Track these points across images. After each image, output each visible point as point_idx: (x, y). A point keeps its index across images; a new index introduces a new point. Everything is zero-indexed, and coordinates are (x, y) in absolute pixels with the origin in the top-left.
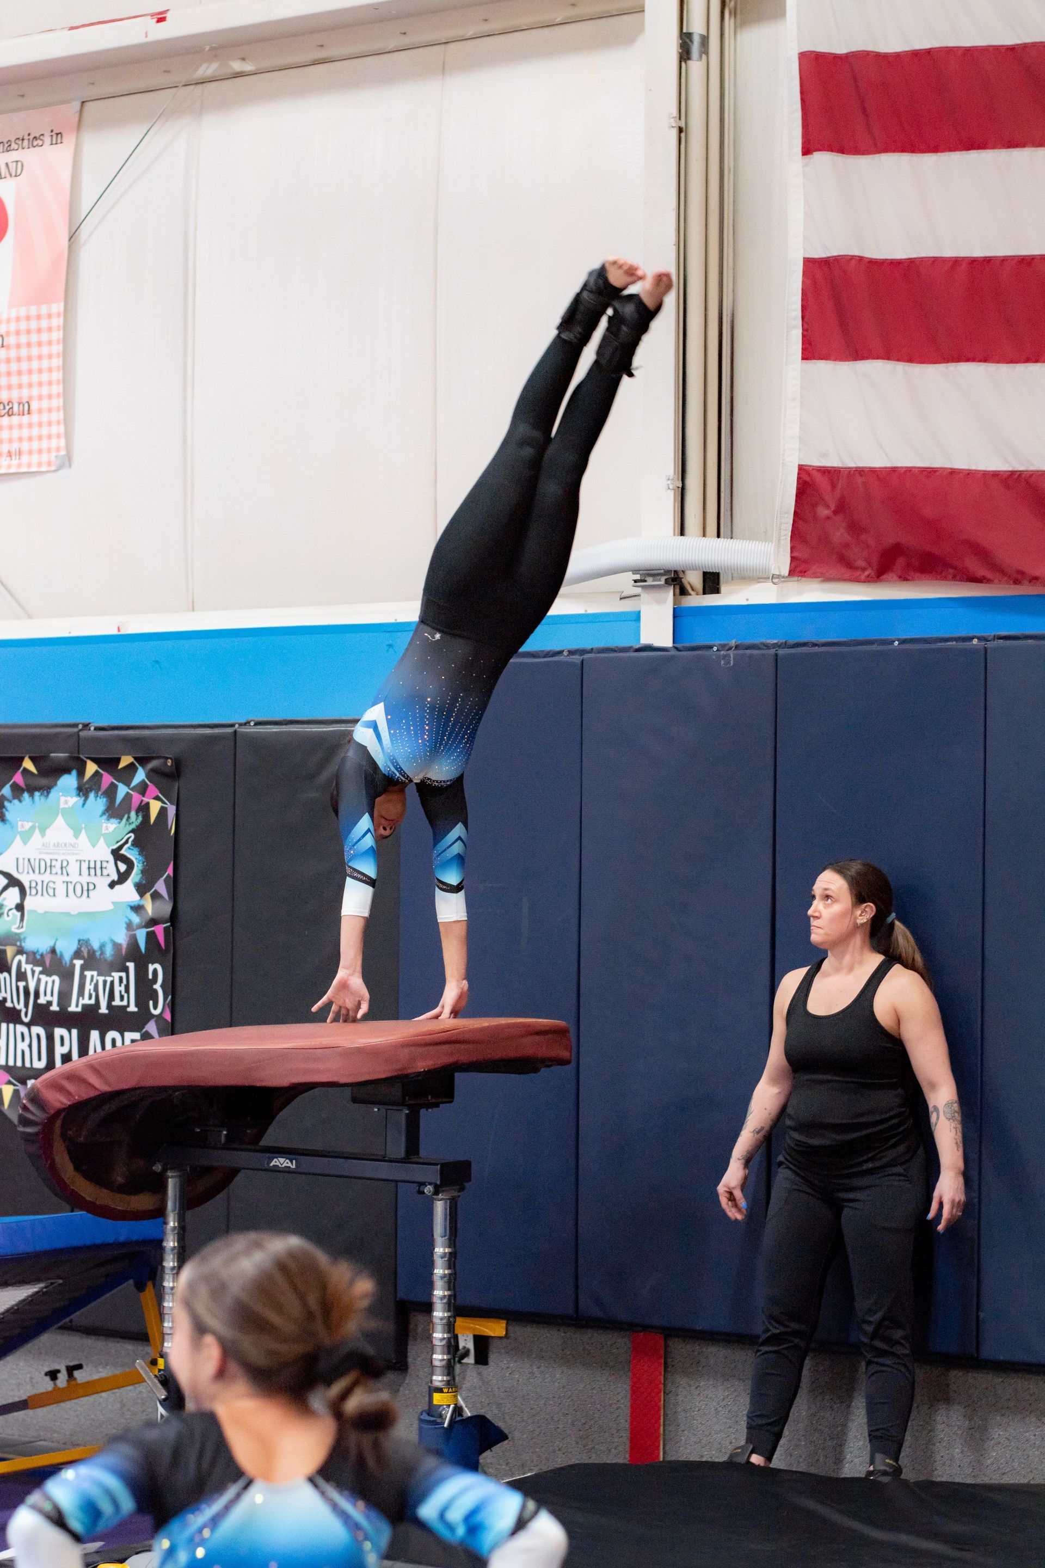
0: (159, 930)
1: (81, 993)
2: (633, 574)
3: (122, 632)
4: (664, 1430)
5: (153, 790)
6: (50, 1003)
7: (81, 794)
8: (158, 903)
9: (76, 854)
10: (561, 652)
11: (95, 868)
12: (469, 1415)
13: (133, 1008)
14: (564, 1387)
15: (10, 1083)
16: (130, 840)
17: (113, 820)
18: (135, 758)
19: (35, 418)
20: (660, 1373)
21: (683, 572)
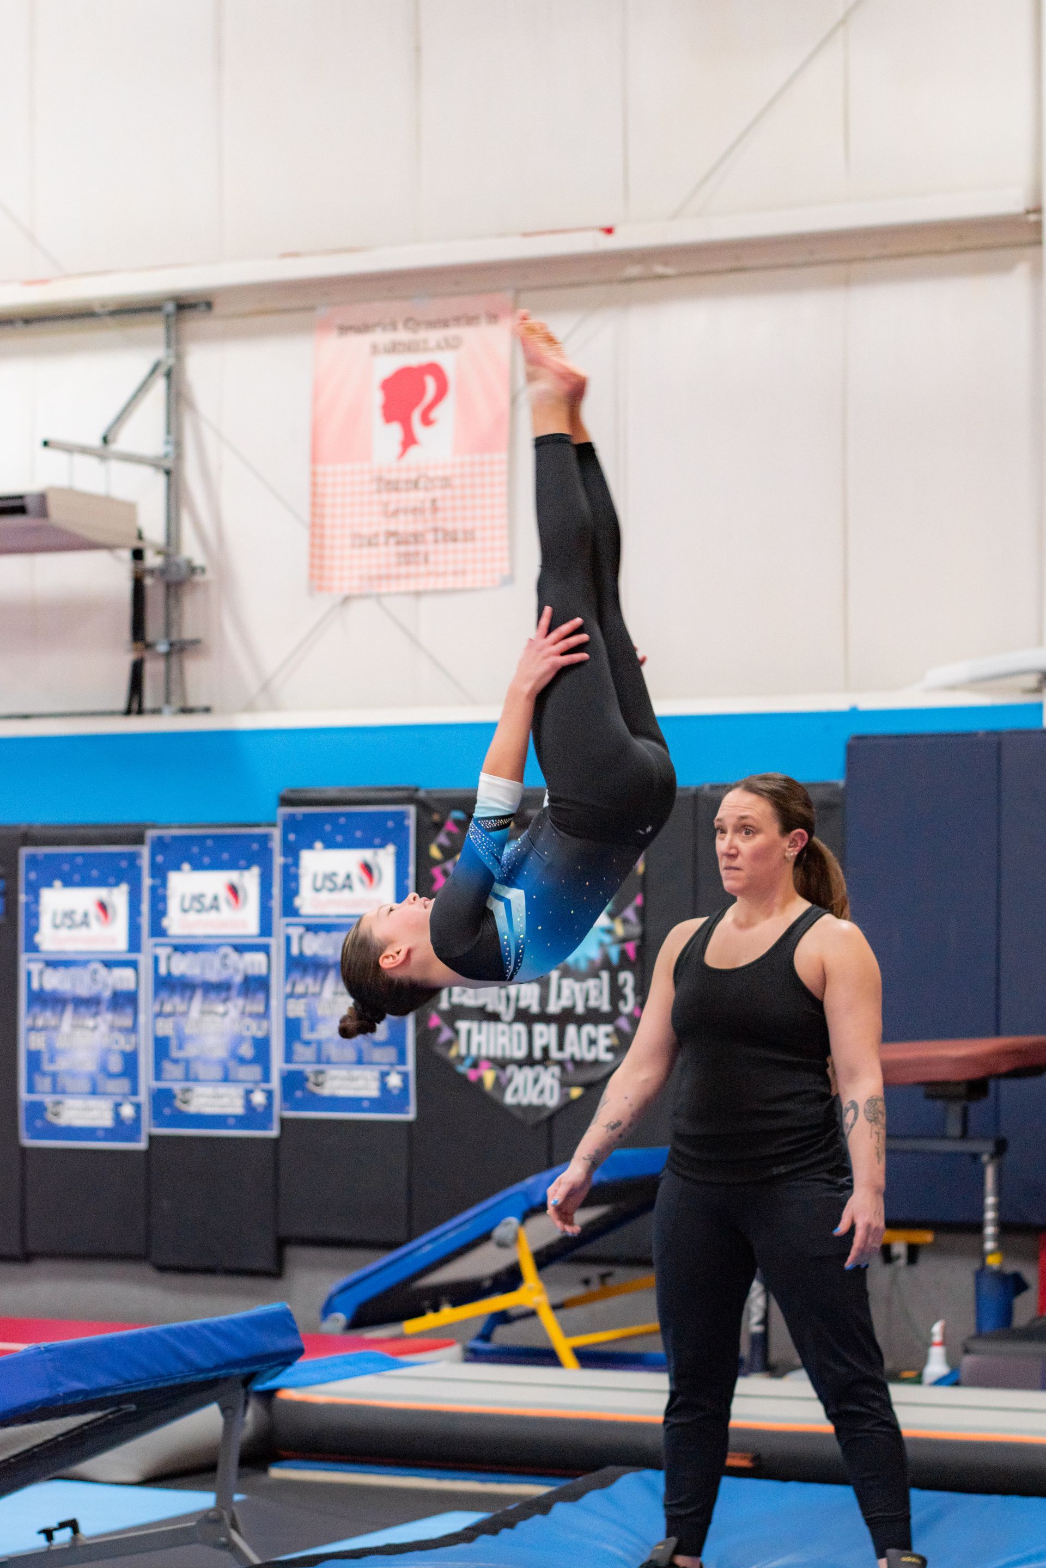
0: (631, 948)
1: (559, 996)
2: (1038, 674)
6: (529, 1007)
8: (628, 925)
13: (606, 1007)
15: (491, 1068)
19: (479, 544)
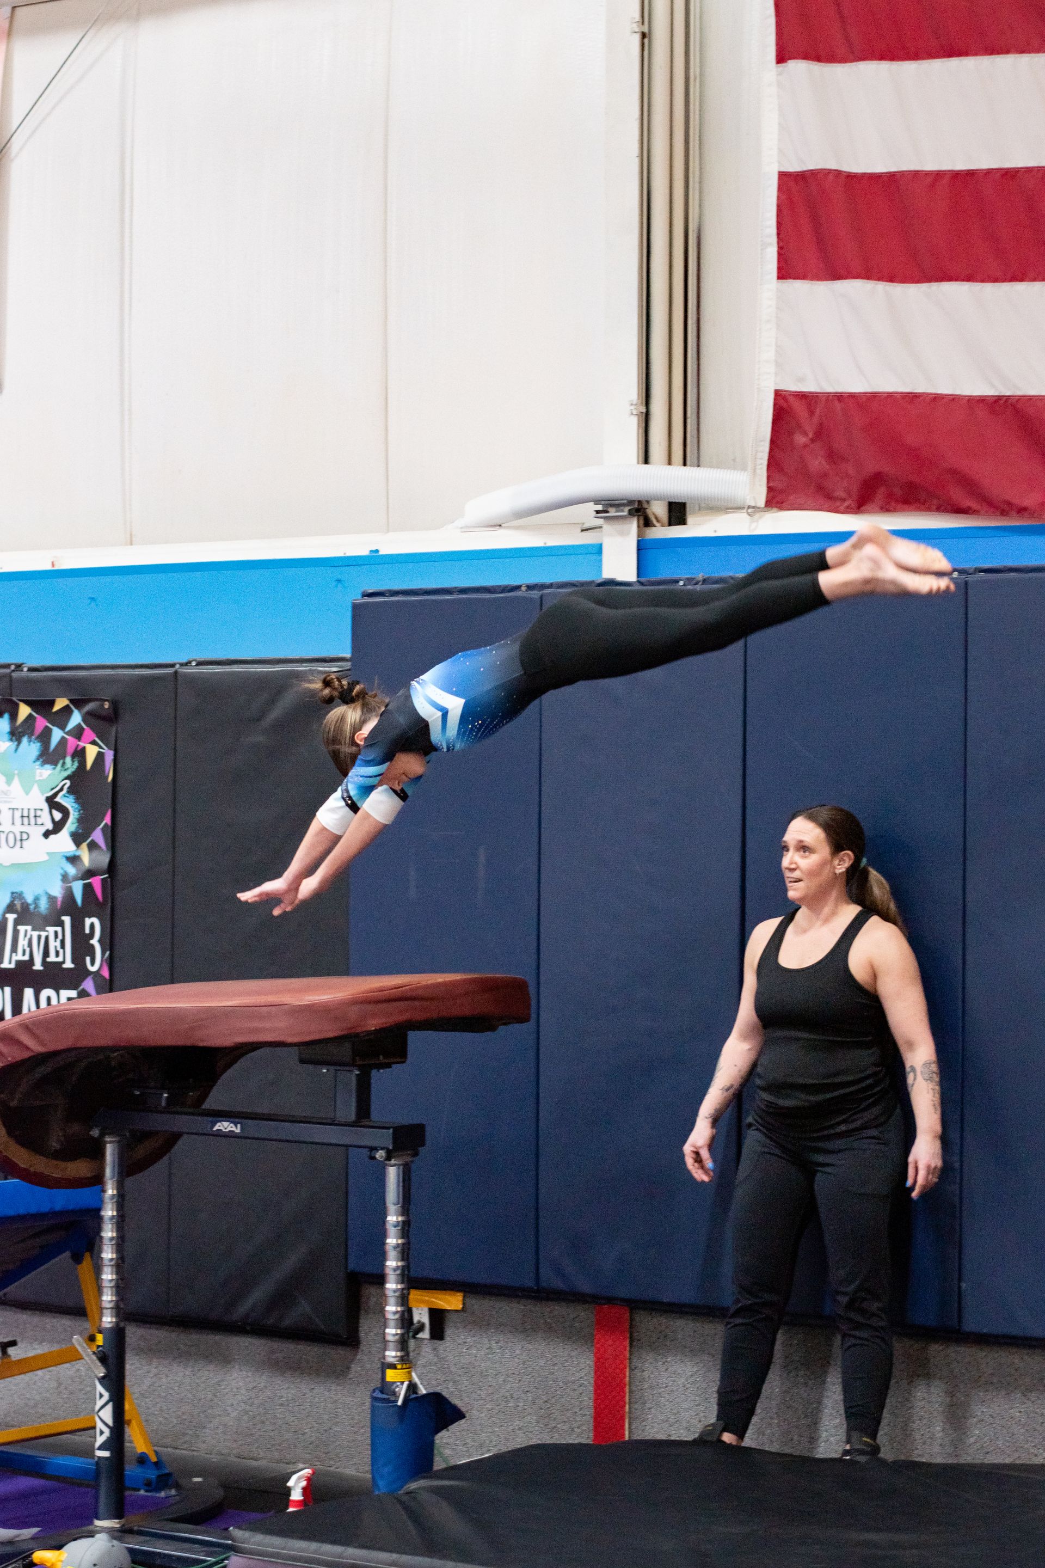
0: (96, 882)
1: (14, 949)
2: (596, 504)
3: (56, 568)
4: (630, 1408)
5: (89, 733)
7: (14, 738)
8: (96, 854)
9: (9, 802)
10: (518, 588)
11: (28, 817)
12: (424, 1392)
13: (69, 965)
14: (524, 1363)
16: (66, 787)
17: (47, 766)
18: (71, 701)
20: (625, 1348)
21: (648, 502)
